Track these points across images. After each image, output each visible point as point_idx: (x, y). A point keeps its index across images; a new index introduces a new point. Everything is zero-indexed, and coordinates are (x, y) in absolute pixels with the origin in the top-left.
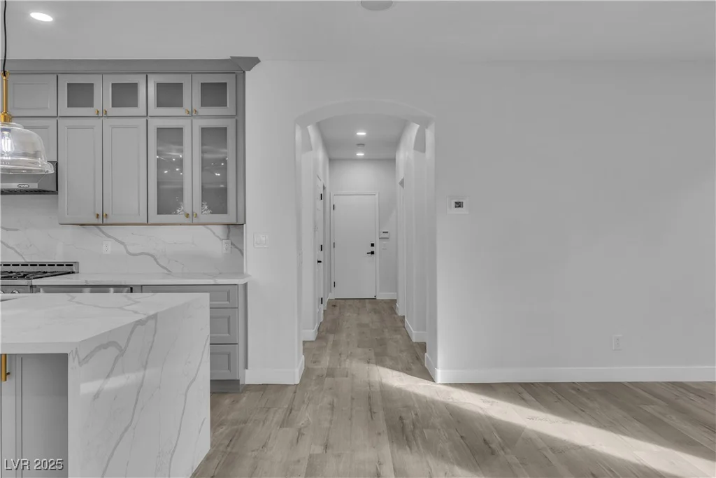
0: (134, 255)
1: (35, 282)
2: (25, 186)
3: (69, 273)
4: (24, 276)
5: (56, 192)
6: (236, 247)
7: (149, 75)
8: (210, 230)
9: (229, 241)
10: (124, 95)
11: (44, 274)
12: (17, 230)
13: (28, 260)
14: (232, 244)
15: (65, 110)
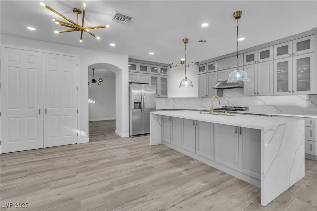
0: (267, 105)
1: (238, 112)
2: (235, 86)
3: (246, 110)
4: (235, 110)
5: (243, 87)
6: (314, 103)
7: (274, 46)
8: (300, 97)
9: (310, 101)
10: (265, 54)
11: (239, 110)
12: (232, 98)
13: (235, 106)
14: (312, 102)
15: (245, 63)
